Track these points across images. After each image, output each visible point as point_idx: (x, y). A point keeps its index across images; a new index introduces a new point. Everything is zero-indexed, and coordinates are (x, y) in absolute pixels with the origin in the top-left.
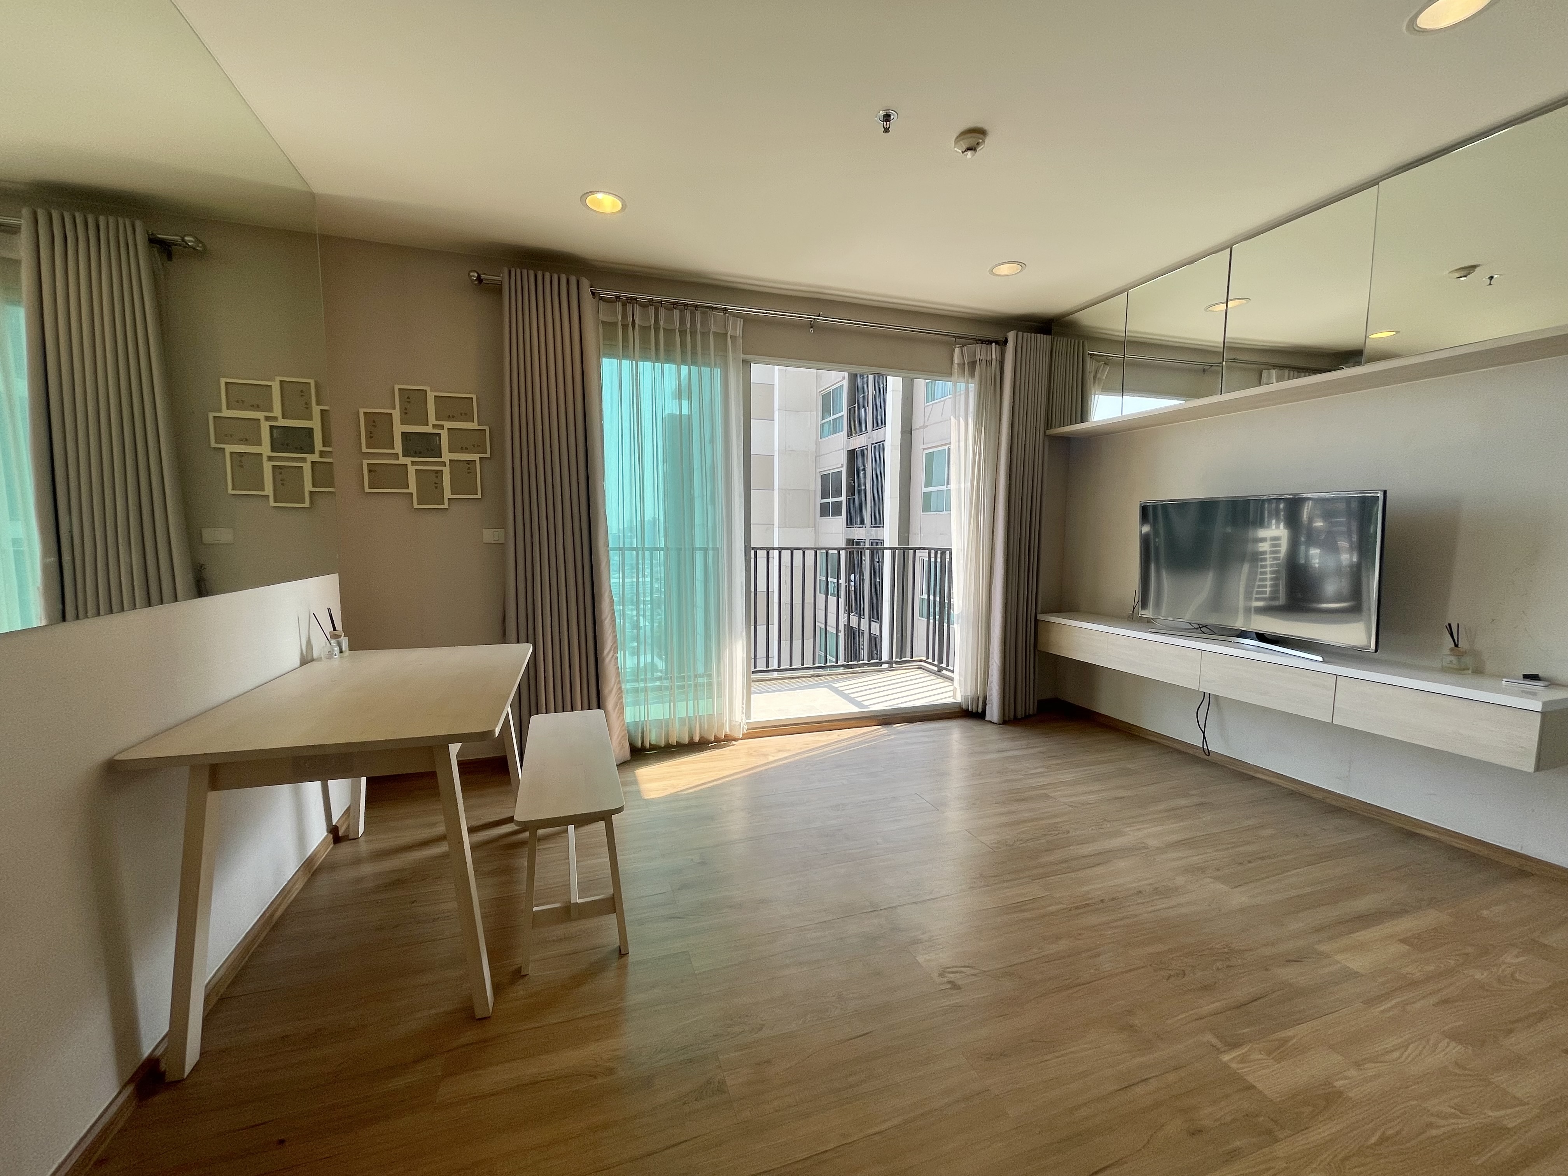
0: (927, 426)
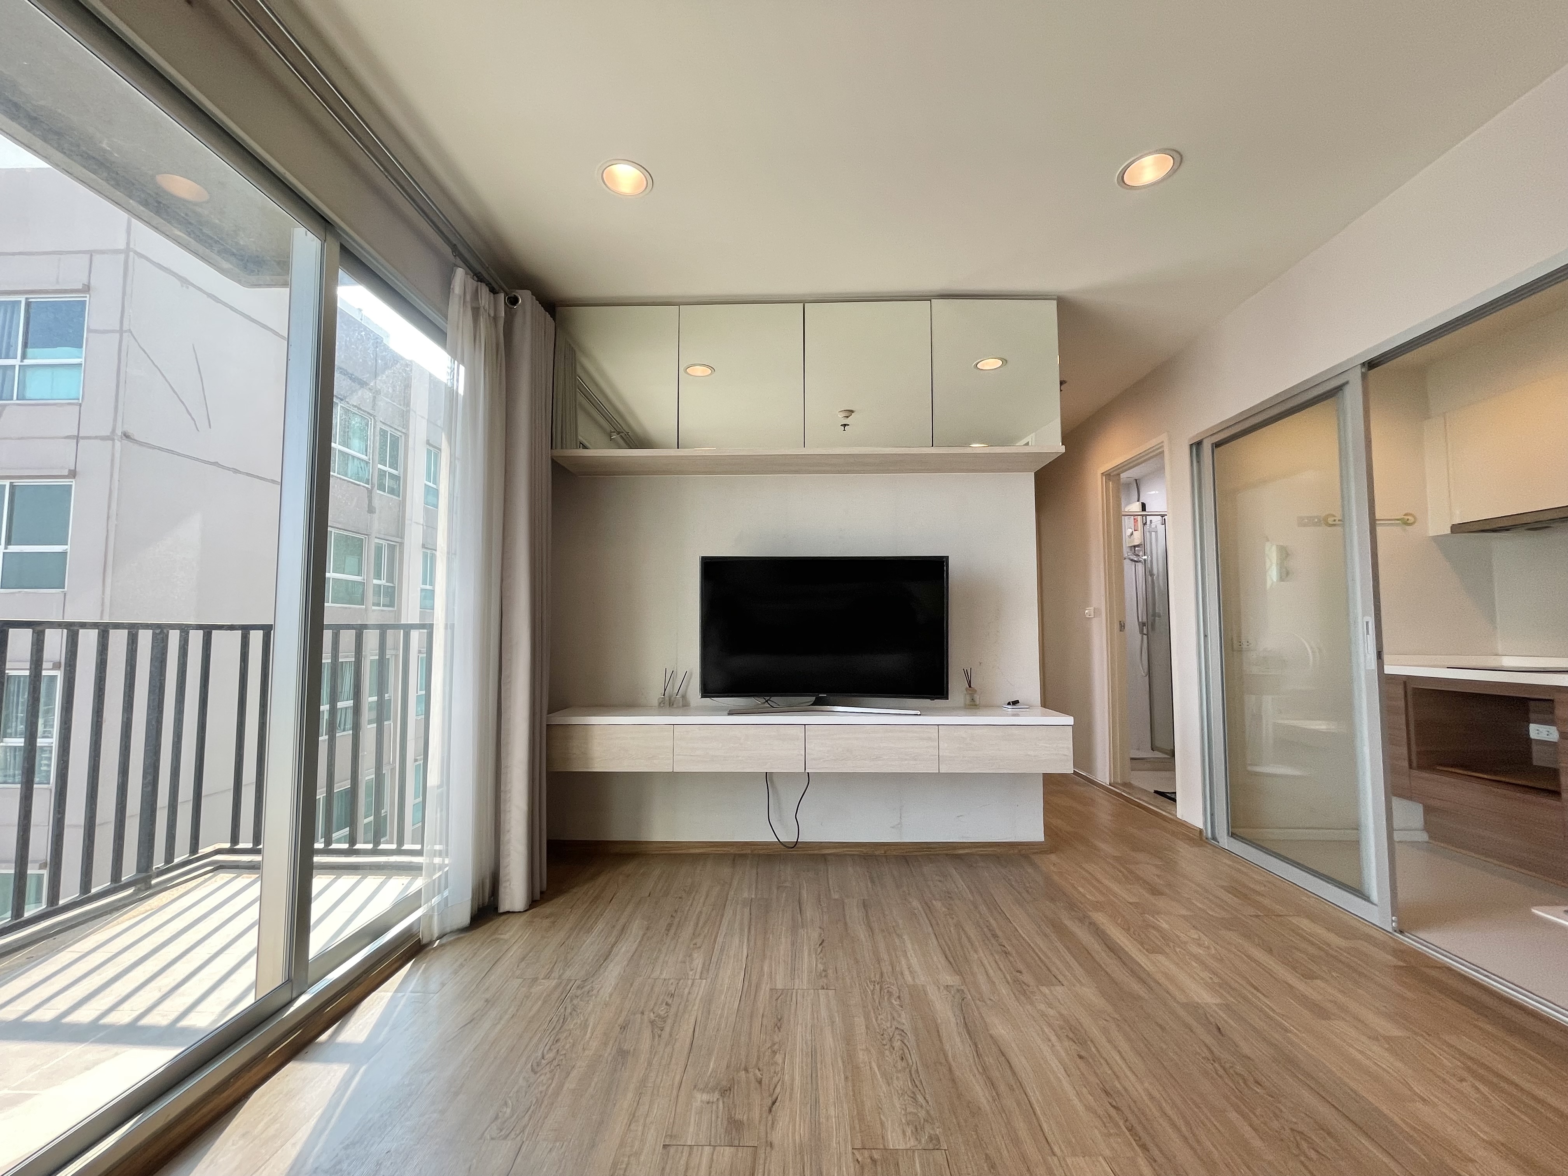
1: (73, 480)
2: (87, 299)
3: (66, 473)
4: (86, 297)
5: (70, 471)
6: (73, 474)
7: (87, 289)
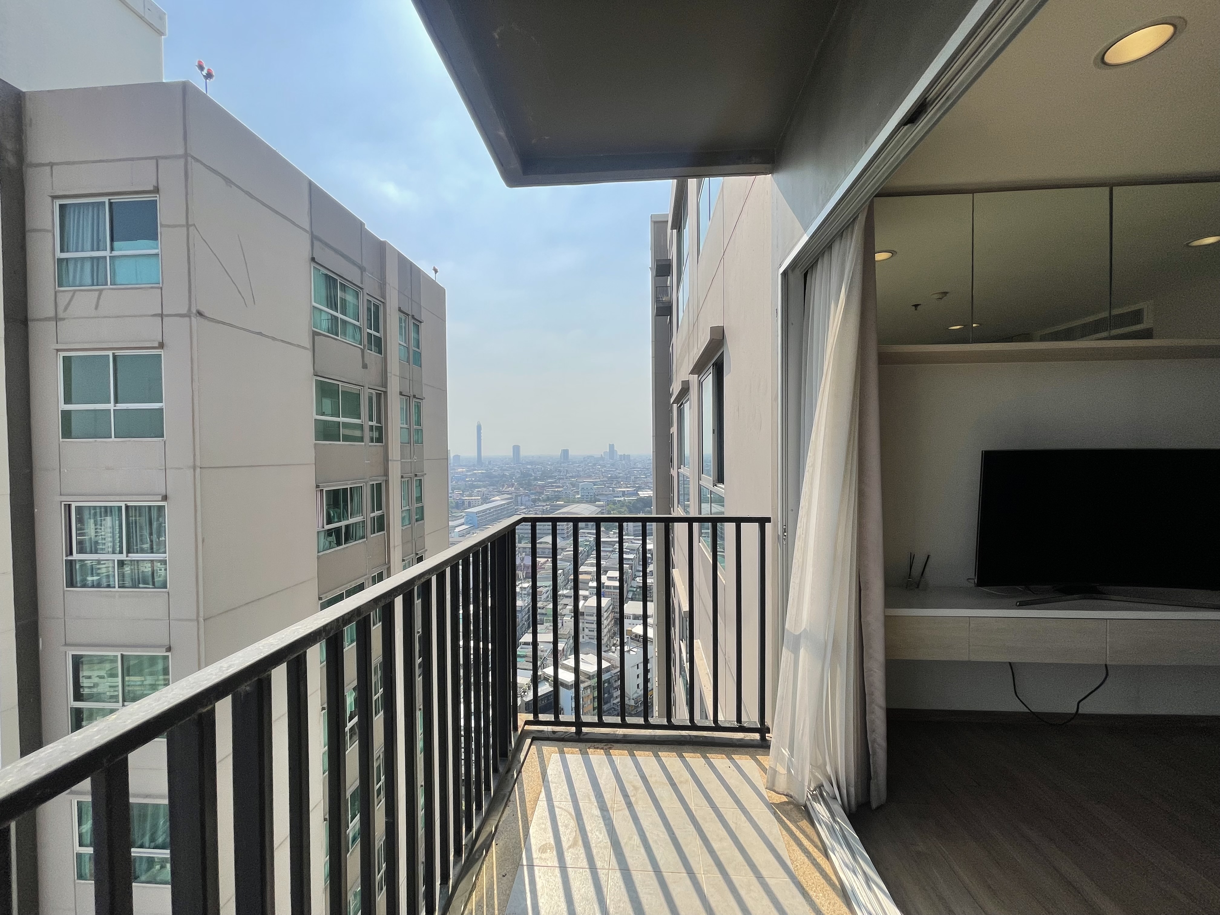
1: (162, 350)
2: (158, 199)
3: (156, 345)
4: (156, 197)
5: (159, 343)
6: (161, 345)
7: (156, 190)
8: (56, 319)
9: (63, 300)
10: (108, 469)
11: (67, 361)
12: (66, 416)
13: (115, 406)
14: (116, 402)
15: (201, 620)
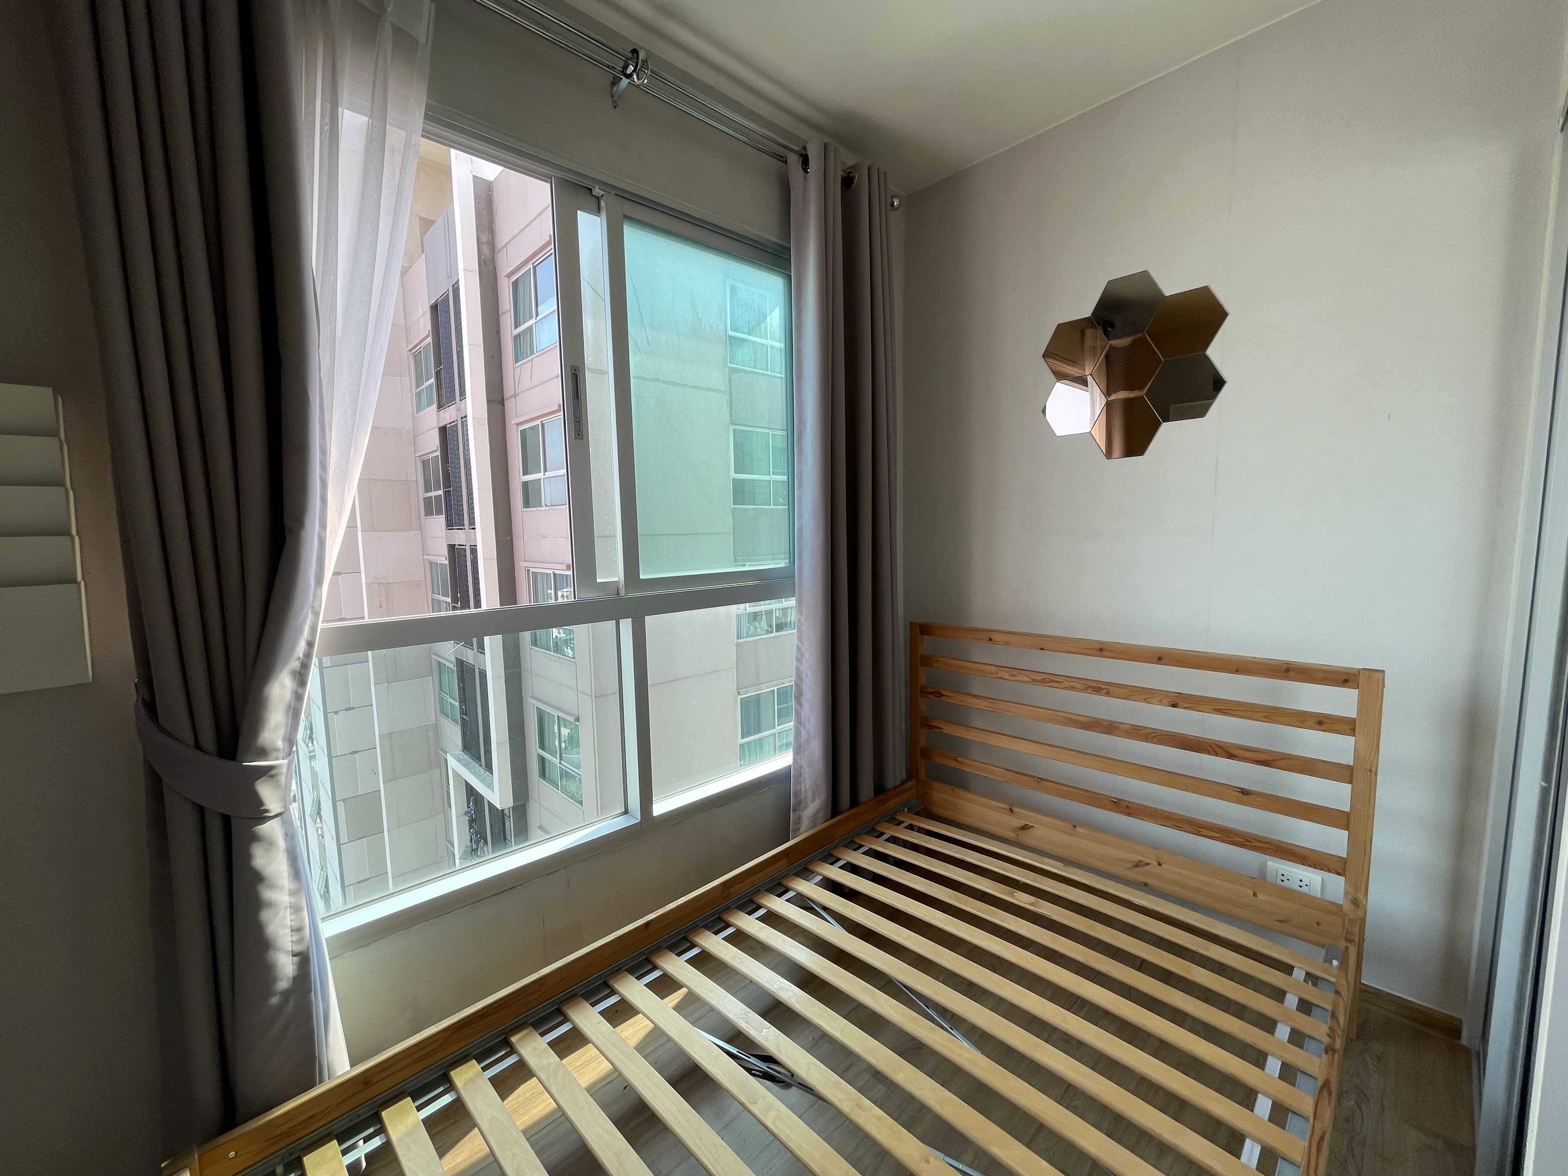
0: (518, 394)
8: (515, 395)
9: (518, 371)
10: (543, 537)
11: (523, 432)
12: (525, 485)
13: (544, 475)
14: (545, 471)
15: (593, 696)
